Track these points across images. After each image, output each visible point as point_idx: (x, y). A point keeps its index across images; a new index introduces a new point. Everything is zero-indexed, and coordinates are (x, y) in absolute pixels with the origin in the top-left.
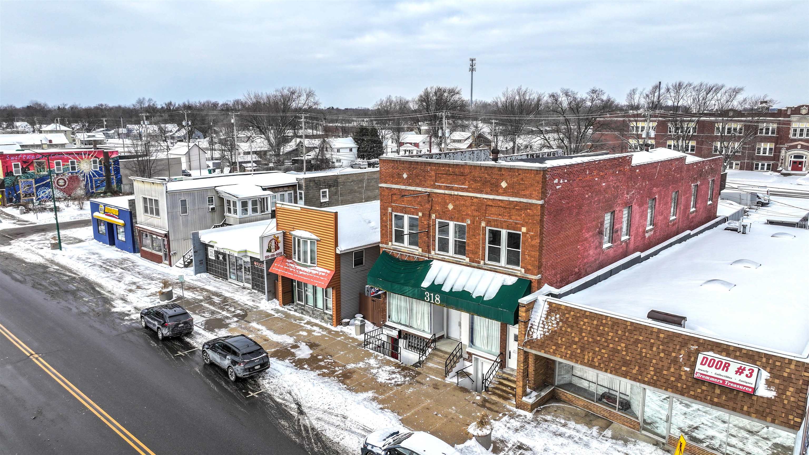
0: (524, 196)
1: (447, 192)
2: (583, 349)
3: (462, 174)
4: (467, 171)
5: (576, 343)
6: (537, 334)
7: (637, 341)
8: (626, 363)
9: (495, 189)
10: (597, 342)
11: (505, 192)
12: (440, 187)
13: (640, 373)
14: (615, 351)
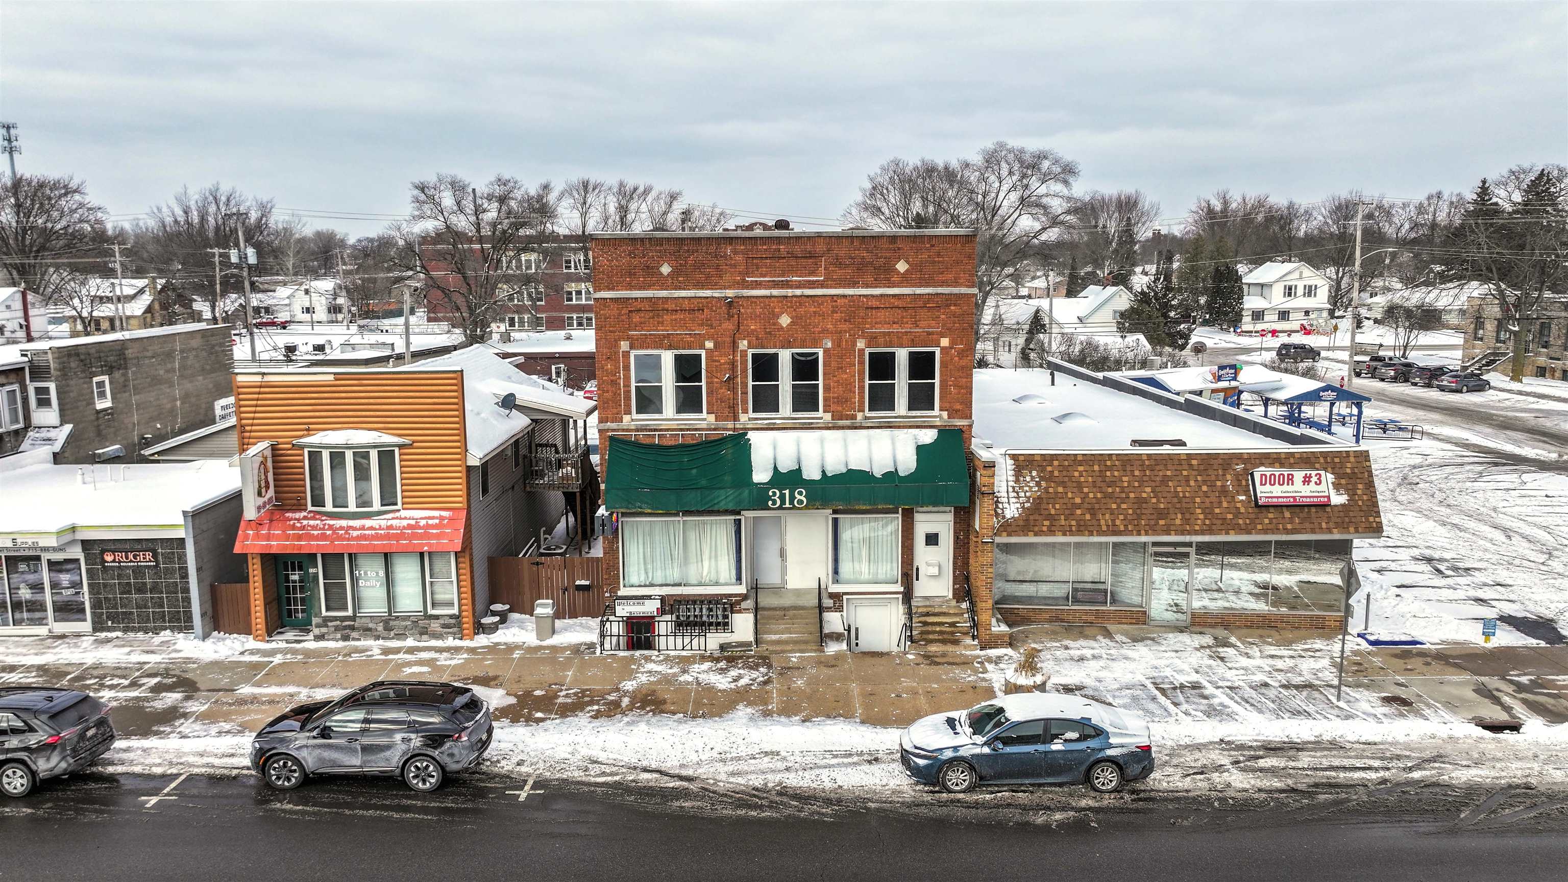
0: (943, 284)
1: (775, 292)
2: (1093, 512)
3: (811, 256)
4: (821, 247)
5: (1078, 506)
6: (1011, 511)
7: (1165, 480)
8: (1162, 514)
9: (885, 275)
10: (1110, 496)
11: (905, 279)
12: (757, 285)
13: (1186, 521)
14: (1140, 501)
